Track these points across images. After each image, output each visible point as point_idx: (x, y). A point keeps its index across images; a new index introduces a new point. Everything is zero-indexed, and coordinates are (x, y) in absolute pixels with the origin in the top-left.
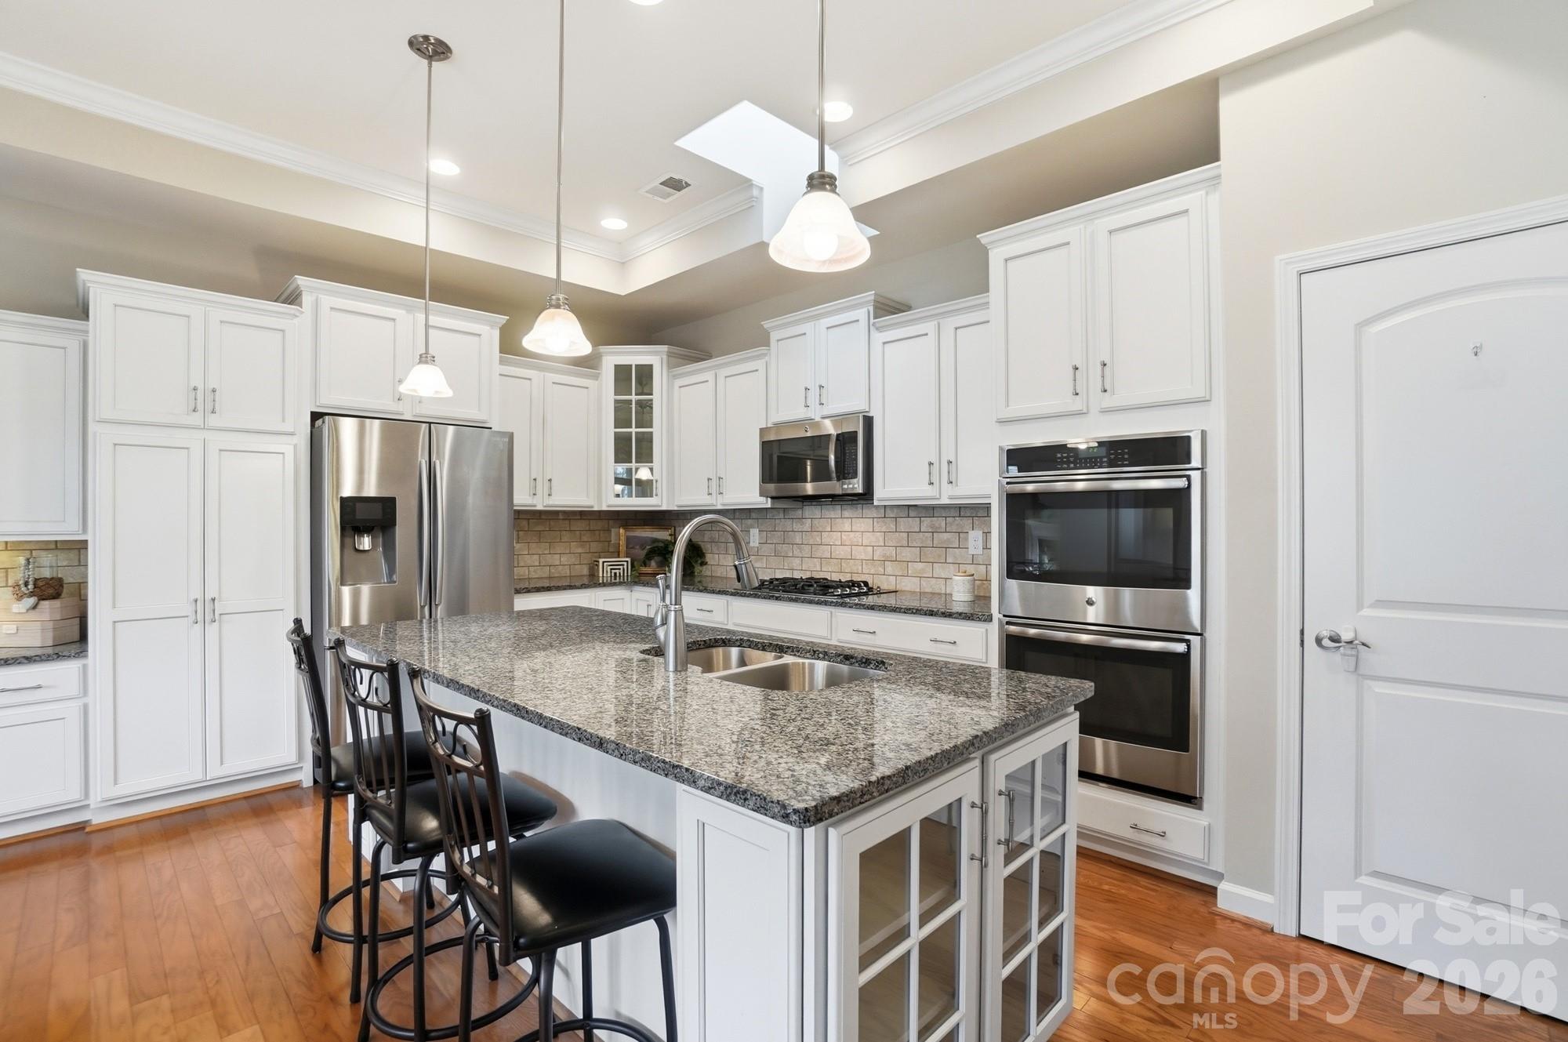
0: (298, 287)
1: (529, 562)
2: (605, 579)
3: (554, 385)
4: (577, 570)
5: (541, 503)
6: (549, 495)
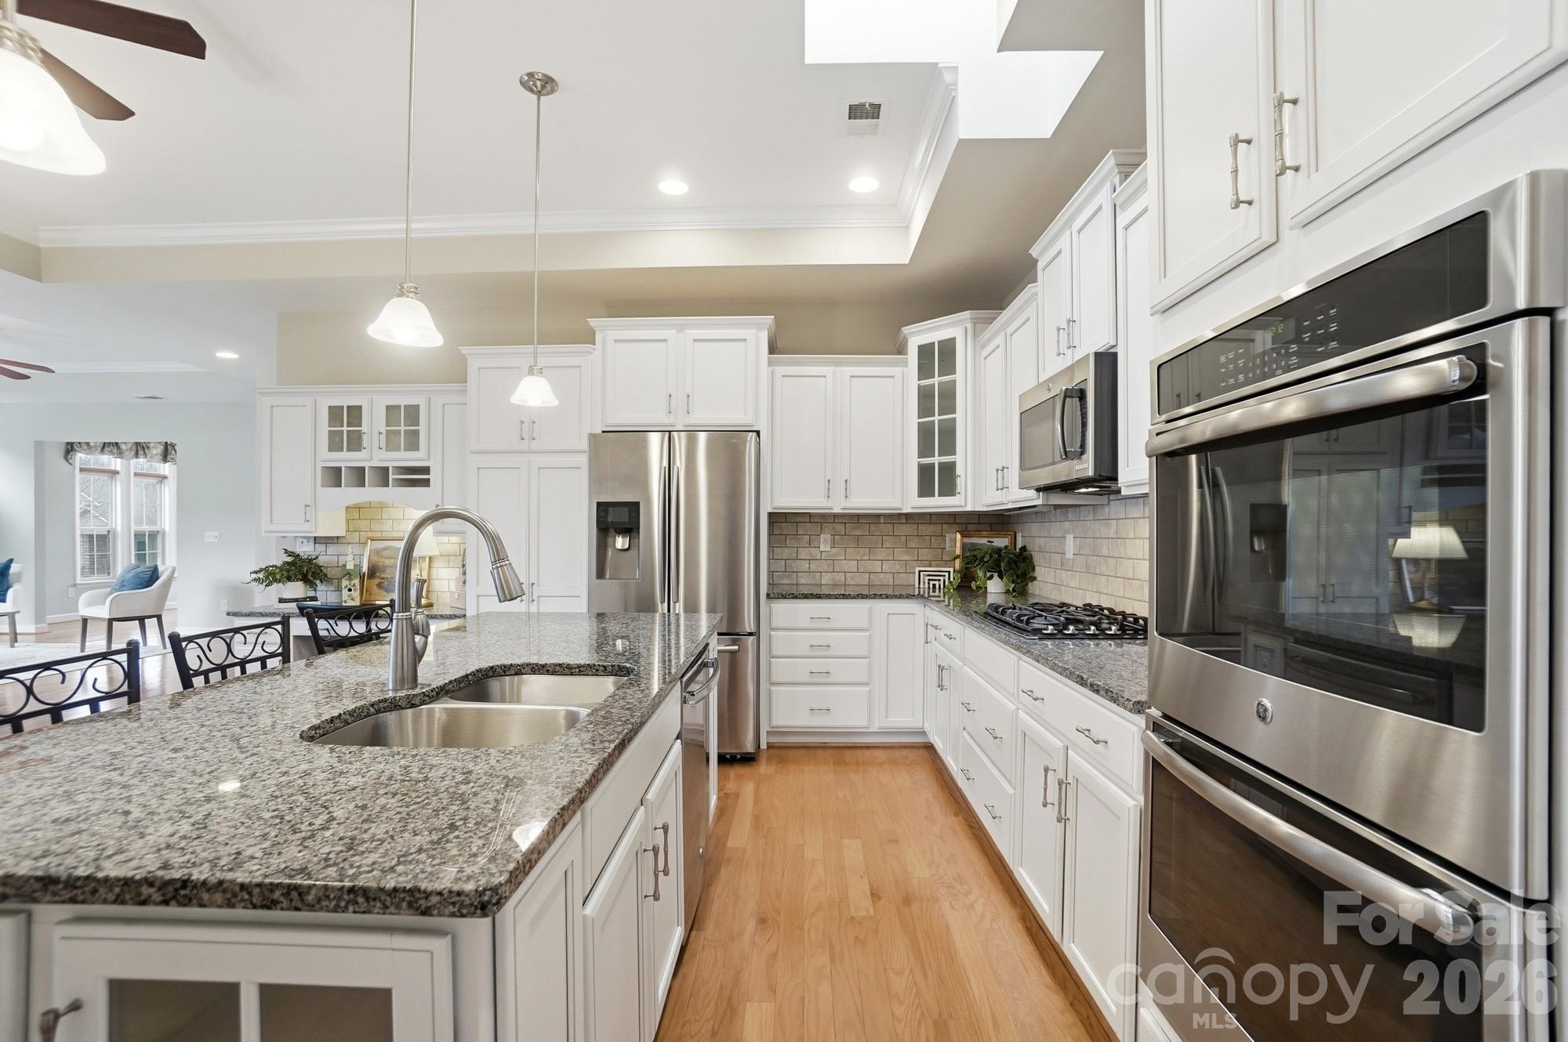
0: (592, 328)
1: (846, 568)
2: (922, 590)
3: (853, 379)
4: (902, 579)
5: (838, 505)
6: (846, 497)
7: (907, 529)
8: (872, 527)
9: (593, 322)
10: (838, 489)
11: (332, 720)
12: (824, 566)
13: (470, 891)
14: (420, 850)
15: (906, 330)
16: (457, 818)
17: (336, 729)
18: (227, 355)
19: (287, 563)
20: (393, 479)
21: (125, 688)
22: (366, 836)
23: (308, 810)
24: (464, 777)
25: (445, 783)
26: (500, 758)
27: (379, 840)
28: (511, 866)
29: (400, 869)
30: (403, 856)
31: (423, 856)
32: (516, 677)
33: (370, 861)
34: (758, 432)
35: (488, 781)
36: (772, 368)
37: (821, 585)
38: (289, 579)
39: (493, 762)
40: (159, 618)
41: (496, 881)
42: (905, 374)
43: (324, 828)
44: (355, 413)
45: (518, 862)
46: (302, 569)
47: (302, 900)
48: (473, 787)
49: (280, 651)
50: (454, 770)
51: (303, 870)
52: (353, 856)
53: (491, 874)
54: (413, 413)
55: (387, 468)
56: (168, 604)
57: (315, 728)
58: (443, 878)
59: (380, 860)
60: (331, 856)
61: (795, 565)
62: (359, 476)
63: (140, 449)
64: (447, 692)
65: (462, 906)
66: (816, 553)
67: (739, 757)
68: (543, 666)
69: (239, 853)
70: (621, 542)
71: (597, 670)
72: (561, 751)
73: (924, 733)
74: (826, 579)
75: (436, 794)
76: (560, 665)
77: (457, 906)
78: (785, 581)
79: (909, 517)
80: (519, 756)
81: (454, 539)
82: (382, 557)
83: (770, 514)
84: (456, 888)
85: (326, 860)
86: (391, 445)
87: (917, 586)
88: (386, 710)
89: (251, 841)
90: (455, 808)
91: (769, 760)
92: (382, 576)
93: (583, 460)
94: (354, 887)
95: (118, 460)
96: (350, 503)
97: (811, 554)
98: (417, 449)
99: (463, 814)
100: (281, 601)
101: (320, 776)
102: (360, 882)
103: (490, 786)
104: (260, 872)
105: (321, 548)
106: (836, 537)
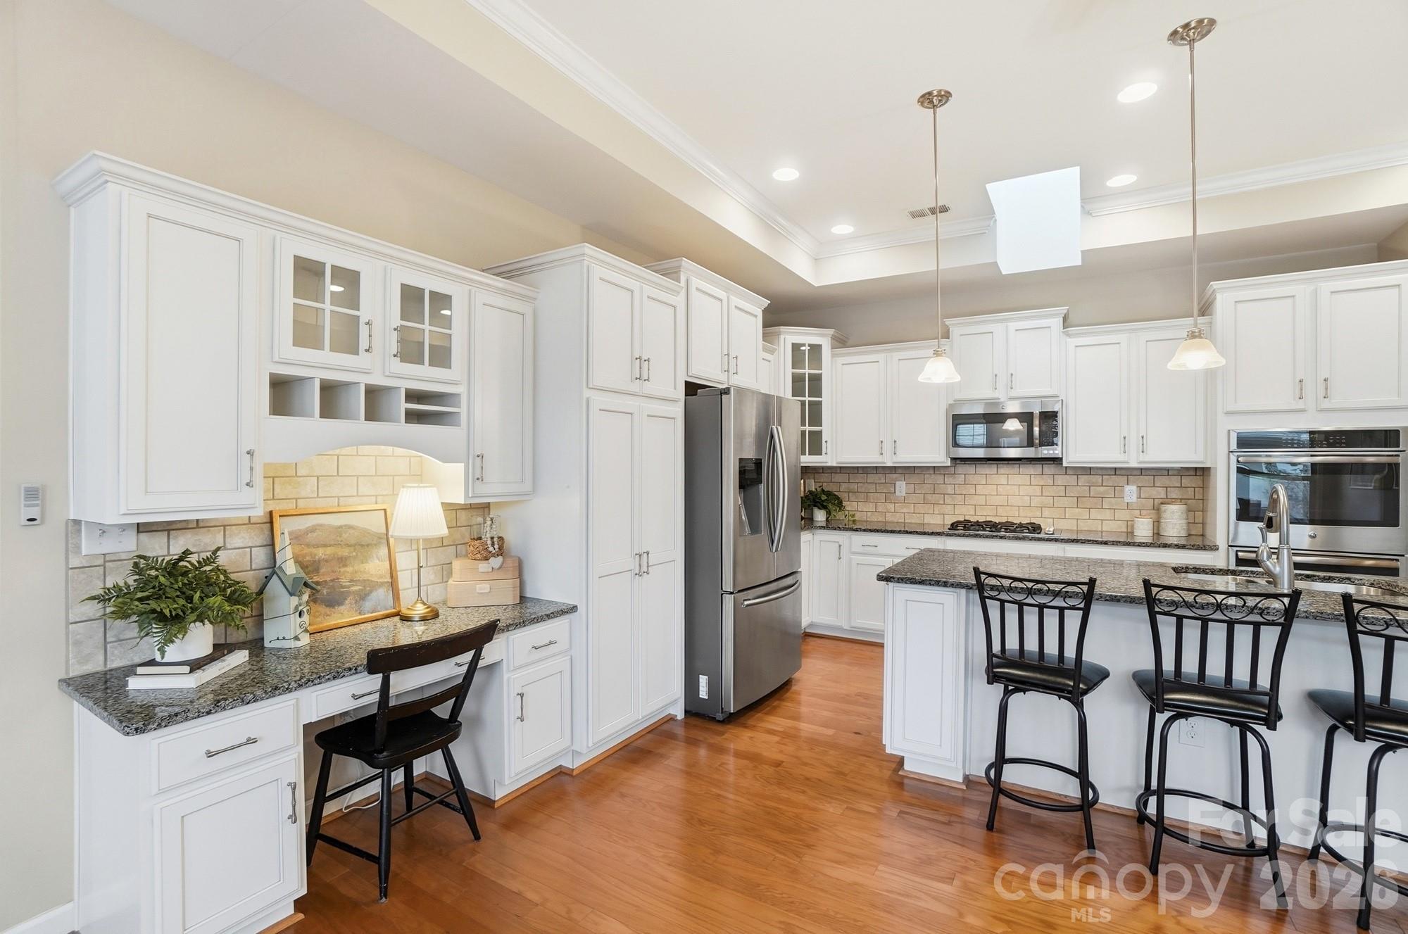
0: (679, 267)
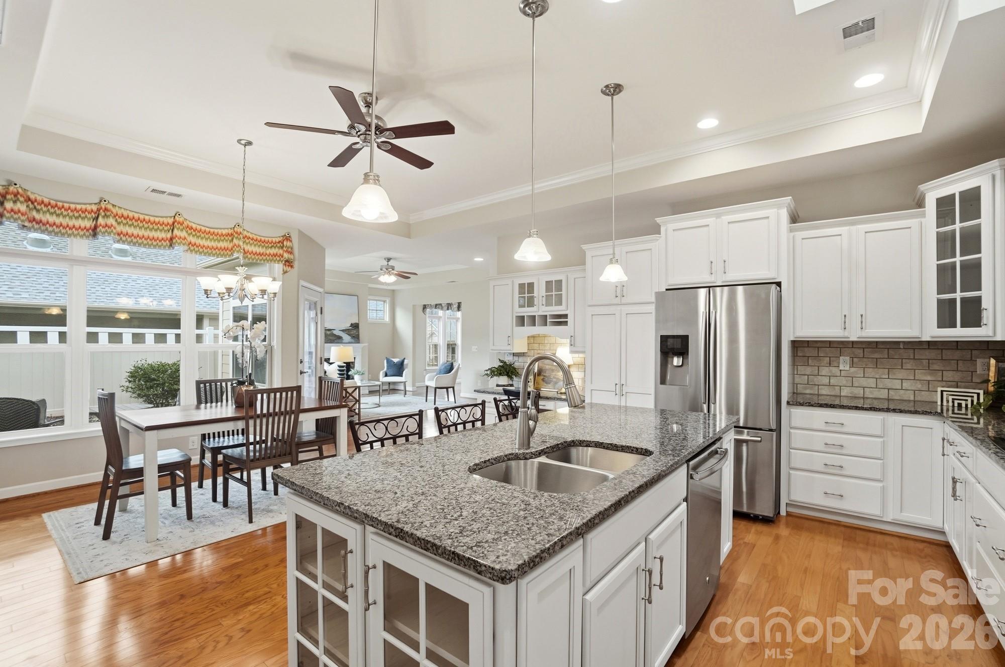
1: (865, 384)
3: (867, 234)
4: (924, 396)
5: (854, 335)
6: (862, 328)
7: (929, 354)
8: (891, 352)
9: (659, 220)
10: (854, 324)
11: (485, 462)
12: (843, 381)
13: (497, 569)
14: (487, 542)
15: (922, 187)
16: (511, 529)
17: (487, 467)
18: (479, 259)
19: (500, 366)
20: (550, 322)
21: (417, 431)
22: (470, 528)
23: (454, 508)
24: (525, 506)
25: (515, 508)
26: (547, 500)
27: (474, 531)
28: (520, 562)
29: (475, 548)
30: (479, 542)
31: (486, 545)
32: (585, 448)
33: (464, 541)
34: (779, 284)
35: (534, 512)
36: (792, 234)
37: (840, 396)
38: (501, 375)
39: (543, 501)
40: (453, 388)
41: (510, 568)
42: (923, 225)
43: (456, 520)
44: (531, 286)
45: (525, 561)
46: (506, 370)
47: (437, 551)
48: (526, 513)
49: (481, 418)
50: (523, 501)
51: (440, 538)
52: (460, 536)
53: (509, 563)
54: (559, 282)
55: (546, 316)
56: (457, 381)
57: (476, 465)
58: (489, 559)
59: (469, 542)
60: (453, 534)
61: (817, 380)
62: (533, 320)
63: (449, 306)
64: (545, 453)
65: (494, 575)
66: (835, 370)
67: (761, 517)
68: (602, 443)
69: (422, 523)
70: (677, 361)
71: (633, 450)
72: (580, 501)
73: (943, 533)
74: (845, 392)
75: (508, 513)
76: (611, 444)
77: (492, 574)
78: (808, 391)
79: (931, 345)
80: (557, 500)
81: (581, 355)
82: (545, 364)
83: (793, 342)
84: (492, 565)
85: (450, 535)
86: (549, 303)
87: (939, 403)
88: (512, 459)
89: (428, 518)
90: (512, 523)
91: (787, 525)
92: (545, 375)
93: (652, 308)
94: (454, 551)
95: (442, 311)
96: (530, 334)
97: (831, 371)
98: (561, 304)
99: (514, 527)
100: (498, 386)
101: (466, 492)
102: (457, 551)
103: (534, 515)
104: (425, 534)
105: (516, 358)
106: (855, 359)
